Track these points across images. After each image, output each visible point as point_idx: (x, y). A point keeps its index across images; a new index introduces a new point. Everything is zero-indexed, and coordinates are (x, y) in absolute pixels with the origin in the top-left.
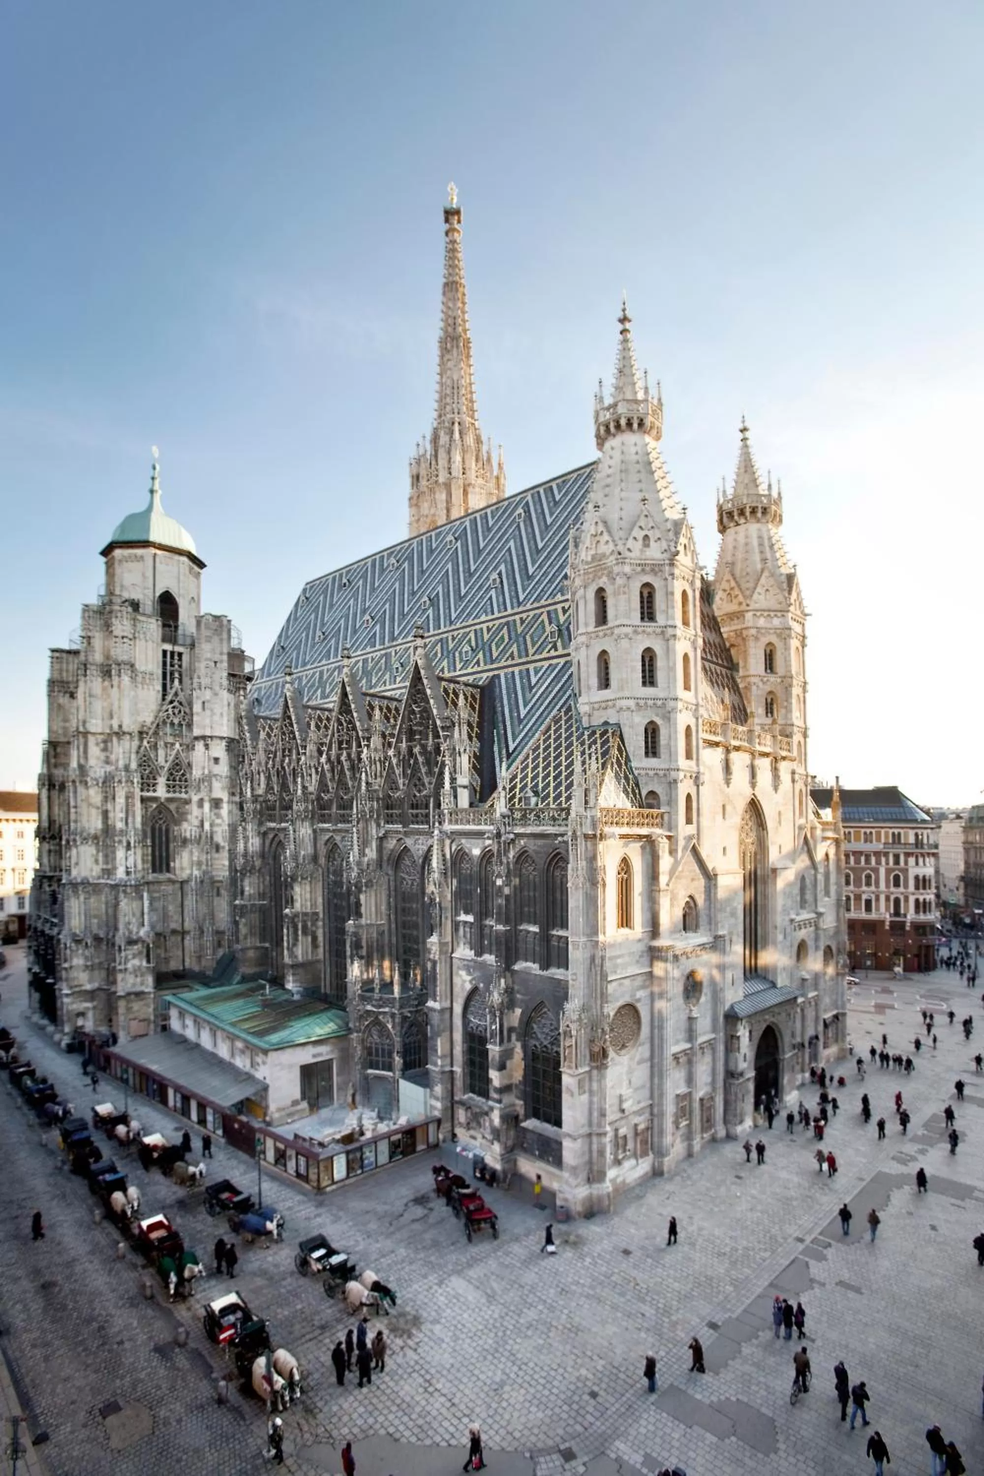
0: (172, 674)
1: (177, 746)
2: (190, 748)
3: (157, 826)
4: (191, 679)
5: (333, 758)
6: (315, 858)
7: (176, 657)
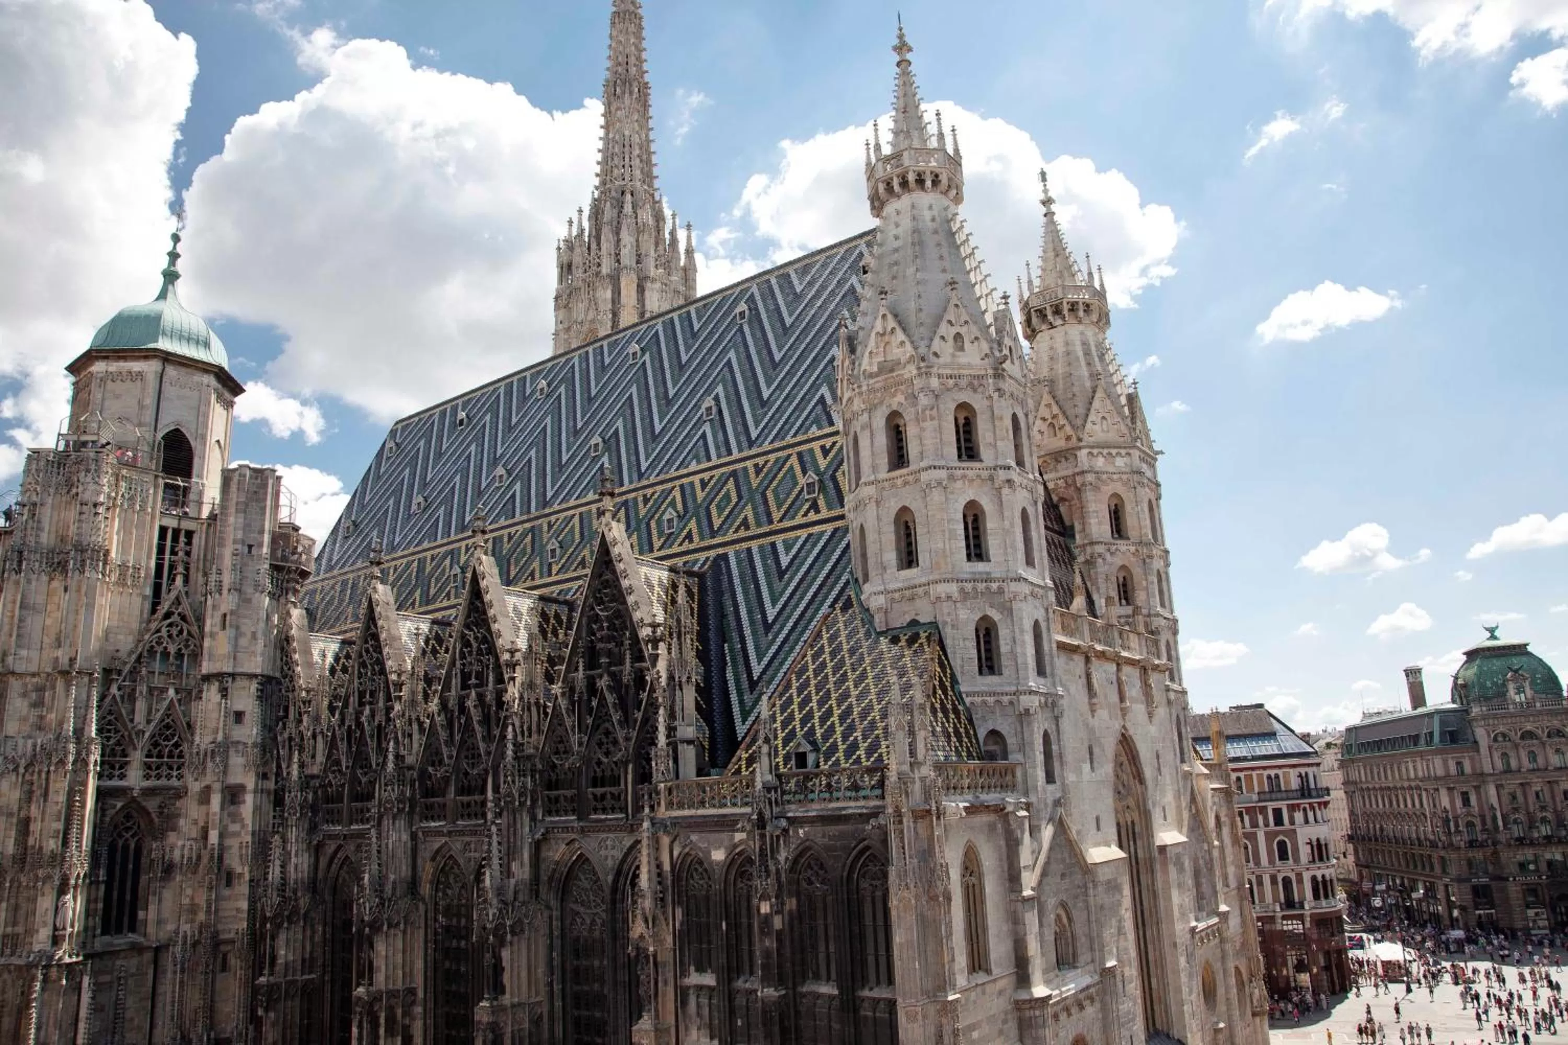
0: (172, 567)
1: (171, 692)
2: (190, 695)
3: (121, 843)
4: (205, 574)
5: (452, 703)
6: (413, 885)
7: (182, 539)
